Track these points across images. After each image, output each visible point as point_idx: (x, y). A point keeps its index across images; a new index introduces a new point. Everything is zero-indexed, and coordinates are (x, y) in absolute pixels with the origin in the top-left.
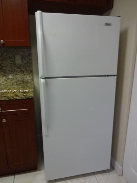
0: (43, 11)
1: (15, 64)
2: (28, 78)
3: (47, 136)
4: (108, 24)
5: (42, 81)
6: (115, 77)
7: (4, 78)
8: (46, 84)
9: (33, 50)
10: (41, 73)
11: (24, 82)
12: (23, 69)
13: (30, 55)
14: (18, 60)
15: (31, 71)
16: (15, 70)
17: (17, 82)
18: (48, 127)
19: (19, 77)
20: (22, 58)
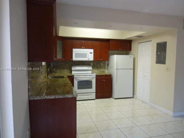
1: (100, 66)
2: (104, 70)
3: (116, 84)
4: (130, 57)
7: (97, 70)
8: (117, 71)
12: (103, 67)
13: (105, 63)
14: (102, 65)
16: (100, 68)
17: (101, 72)
19: (101, 70)
20: (103, 64)
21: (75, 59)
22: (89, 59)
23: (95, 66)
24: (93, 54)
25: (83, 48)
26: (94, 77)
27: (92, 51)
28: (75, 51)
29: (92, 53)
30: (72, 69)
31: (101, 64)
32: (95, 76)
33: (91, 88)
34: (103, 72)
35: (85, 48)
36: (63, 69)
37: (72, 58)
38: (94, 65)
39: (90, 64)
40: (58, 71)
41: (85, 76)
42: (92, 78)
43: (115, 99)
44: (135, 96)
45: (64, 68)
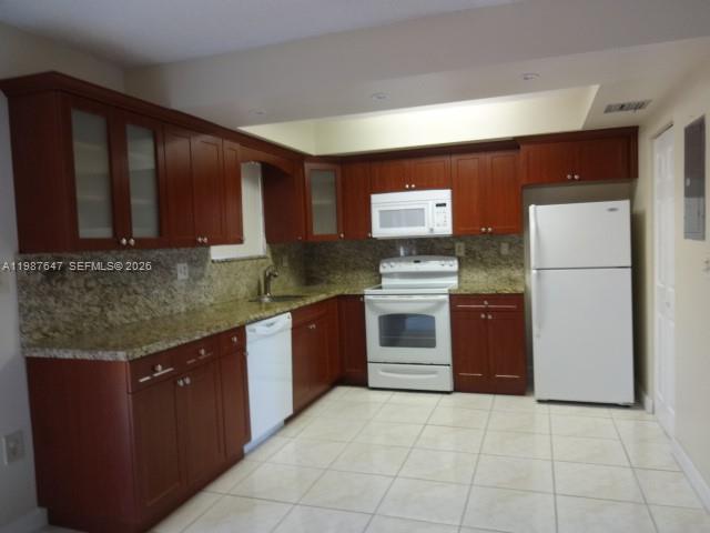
0: (537, 204)
1: (499, 254)
2: (517, 274)
3: (538, 336)
4: (612, 210)
5: (534, 272)
6: (630, 270)
7: (485, 274)
8: (539, 276)
9: (525, 236)
10: (533, 263)
11: (510, 280)
12: (511, 261)
13: (521, 242)
14: (505, 250)
15: (522, 265)
16: (500, 264)
17: (500, 279)
18: (540, 327)
19: (505, 273)
20: (511, 246)
21: (379, 231)
22: (432, 230)
23: (474, 258)
24: (448, 209)
25: (410, 189)
26: (441, 303)
27: (445, 195)
28: (381, 202)
29: (444, 205)
30: (382, 270)
31: (500, 245)
32: (446, 297)
33: (431, 344)
34: (513, 281)
35: (417, 188)
36: (354, 269)
37: (370, 230)
38: (469, 252)
39: (453, 249)
40: (337, 277)
41: (405, 298)
42: (430, 305)
43: (540, 401)
44: (648, 401)
45: (356, 268)
